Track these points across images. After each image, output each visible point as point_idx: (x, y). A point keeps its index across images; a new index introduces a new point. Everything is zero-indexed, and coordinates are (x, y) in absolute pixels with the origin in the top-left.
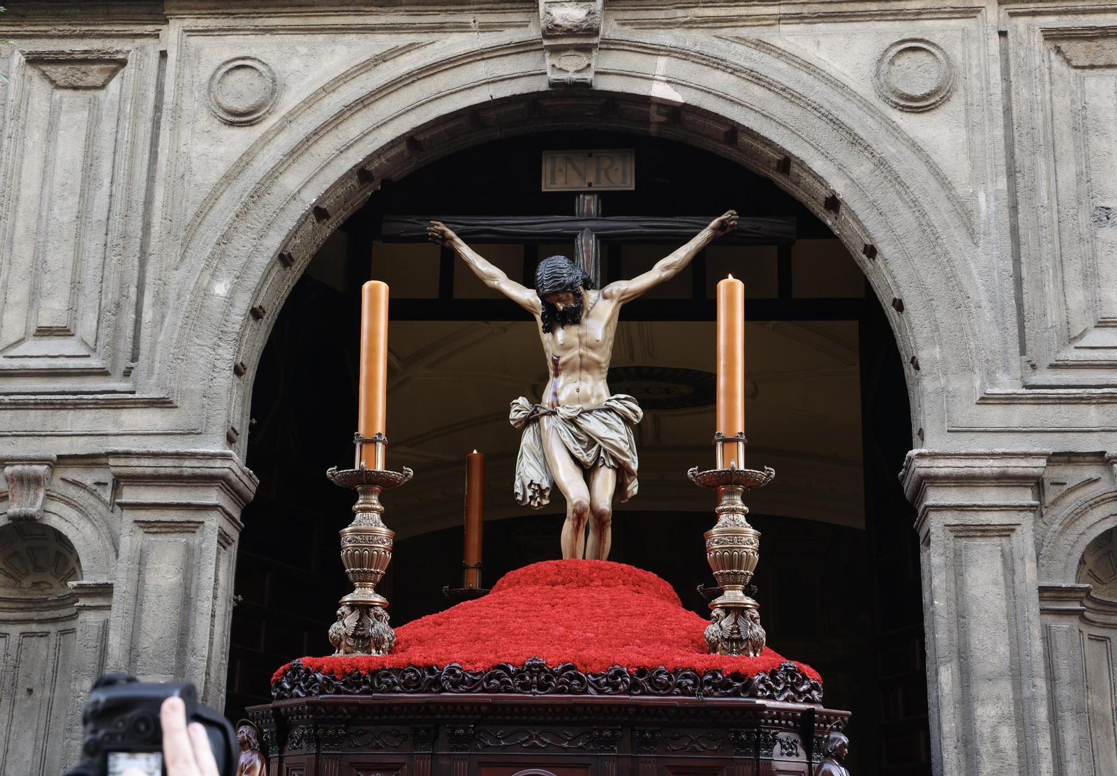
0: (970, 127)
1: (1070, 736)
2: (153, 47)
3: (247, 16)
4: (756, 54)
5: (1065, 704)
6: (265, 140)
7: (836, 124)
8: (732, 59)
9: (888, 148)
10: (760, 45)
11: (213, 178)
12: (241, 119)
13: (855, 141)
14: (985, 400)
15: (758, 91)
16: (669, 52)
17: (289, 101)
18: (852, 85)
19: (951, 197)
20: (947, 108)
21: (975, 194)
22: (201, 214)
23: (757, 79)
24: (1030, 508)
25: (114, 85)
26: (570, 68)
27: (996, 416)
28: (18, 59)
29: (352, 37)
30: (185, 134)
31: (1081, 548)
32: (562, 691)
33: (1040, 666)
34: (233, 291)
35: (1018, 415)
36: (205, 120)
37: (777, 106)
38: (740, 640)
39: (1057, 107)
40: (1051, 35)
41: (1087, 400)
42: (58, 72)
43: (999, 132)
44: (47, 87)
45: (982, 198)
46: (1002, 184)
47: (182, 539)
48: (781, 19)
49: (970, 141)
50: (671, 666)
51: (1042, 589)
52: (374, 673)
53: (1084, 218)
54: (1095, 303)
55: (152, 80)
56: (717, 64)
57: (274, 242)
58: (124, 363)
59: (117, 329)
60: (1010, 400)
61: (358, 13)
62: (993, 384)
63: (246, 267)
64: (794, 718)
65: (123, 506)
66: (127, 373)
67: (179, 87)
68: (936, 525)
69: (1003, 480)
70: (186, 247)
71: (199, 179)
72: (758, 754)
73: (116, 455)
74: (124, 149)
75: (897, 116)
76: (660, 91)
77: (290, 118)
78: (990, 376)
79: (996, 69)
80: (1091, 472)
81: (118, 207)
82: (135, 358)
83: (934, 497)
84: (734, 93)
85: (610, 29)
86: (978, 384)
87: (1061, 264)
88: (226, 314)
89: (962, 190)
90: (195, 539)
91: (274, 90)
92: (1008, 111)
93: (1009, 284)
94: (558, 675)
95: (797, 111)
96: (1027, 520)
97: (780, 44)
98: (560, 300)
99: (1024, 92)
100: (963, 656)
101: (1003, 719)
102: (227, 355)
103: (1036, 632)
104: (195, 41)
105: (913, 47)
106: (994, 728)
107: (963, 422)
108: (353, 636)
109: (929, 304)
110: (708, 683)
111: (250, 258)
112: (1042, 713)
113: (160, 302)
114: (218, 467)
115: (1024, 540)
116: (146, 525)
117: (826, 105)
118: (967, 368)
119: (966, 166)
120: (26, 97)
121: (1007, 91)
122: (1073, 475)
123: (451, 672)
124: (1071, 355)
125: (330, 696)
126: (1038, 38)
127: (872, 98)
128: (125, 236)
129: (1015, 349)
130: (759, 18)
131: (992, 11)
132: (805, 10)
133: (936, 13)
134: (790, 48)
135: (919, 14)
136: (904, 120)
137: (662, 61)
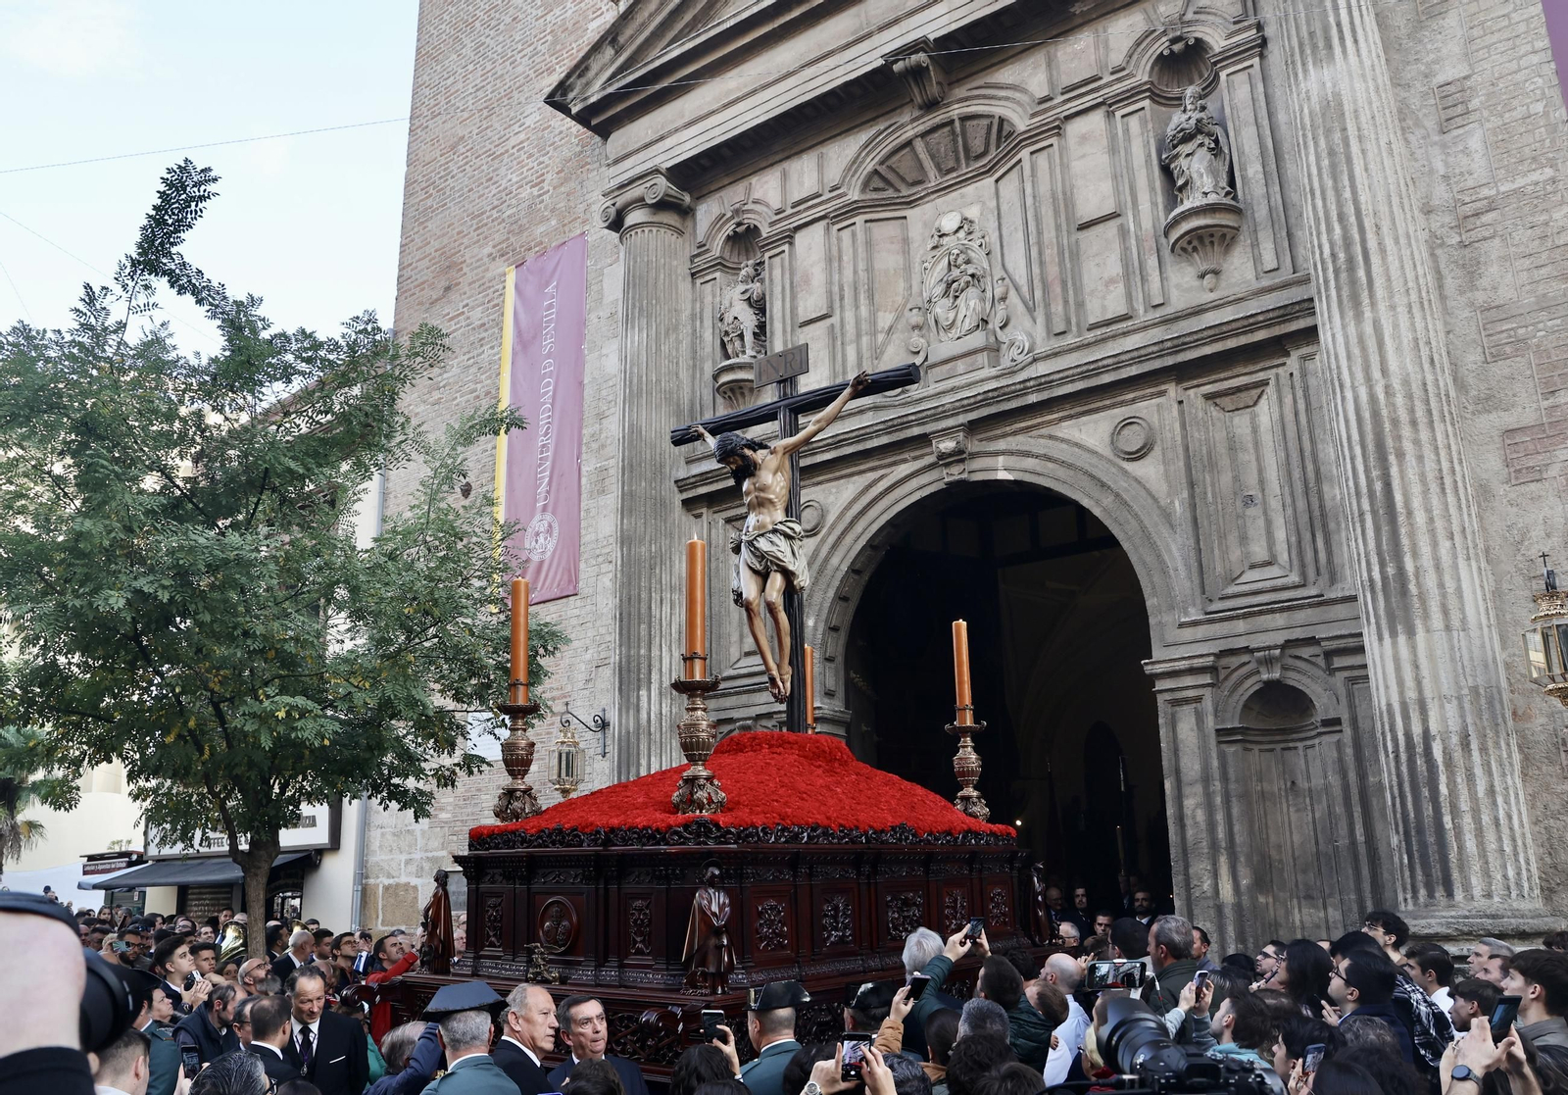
0: (1165, 462)
1: (1235, 811)
4: (1050, 443)
5: (1233, 793)
6: (823, 541)
7: (1092, 477)
8: (1035, 450)
9: (1121, 485)
10: (1051, 437)
13: (1103, 485)
14: (1181, 626)
15: (1050, 465)
16: (1003, 453)
17: (831, 519)
18: (1100, 450)
19: (1159, 507)
20: (1152, 454)
21: (1172, 502)
23: (1048, 458)
24: (1208, 685)
26: (955, 473)
27: (1188, 634)
28: (722, 522)
29: (856, 478)
31: (1241, 703)
33: (1218, 775)
34: (816, 623)
35: (1201, 632)
37: (1061, 472)
39: (1218, 439)
41: (1237, 617)
43: (1181, 464)
45: (1177, 504)
46: (1185, 494)
48: (1061, 420)
49: (1166, 471)
51: (1217, 731)
53: (1239, 504)
54: (1247, 555)
56: (1027, 454)
57: (831, 593)
60: (1195, 623)
61: (856, 465)
62: (1186, 616)
63: (820, 609)
68: (1160, 699)
69: (1192, 671)
75: (1125, 465)
76: (1002, 475)
78: (1184, 611)
79: (1177, 425)
80: (1245, 658)
83: (1160, 685)
84: (1039, 469)
85: (972, 447)
86: (1178, 617)
87: (1223, 537)
88: (814, 635)
89: (1165, 502)
91: (823, 516)
92: (1187, 449)
95: (1072, 473)
96: (1207, 693)
97: (1060, 435)
99: (1196, 435)
100: (1177, 772)
101: (1197, 806)
103: (1214, 755)
105: (1128, 423)
106: (1194, 811)
107: (1170, 639)
109: (1149, 575)
111: (821, 604)
112: (1218, 800)
115: (1208, 704)
117: (1086, 467)
118: (1172, 608)
119: (1165, 487)
121: (1185, 437)
122: (1234, 661)
124: (1232, 590)
126: (1200, 402)
127: (1111, 456)
129: (1198, 592)
130: (1050, 422)
131: (1172, 390)
132: (1072, 412)
133: (1143, 398)
134: (1066, 437)
135: (1133, 401)
136: (1129, 466)
137: (1001, 459)
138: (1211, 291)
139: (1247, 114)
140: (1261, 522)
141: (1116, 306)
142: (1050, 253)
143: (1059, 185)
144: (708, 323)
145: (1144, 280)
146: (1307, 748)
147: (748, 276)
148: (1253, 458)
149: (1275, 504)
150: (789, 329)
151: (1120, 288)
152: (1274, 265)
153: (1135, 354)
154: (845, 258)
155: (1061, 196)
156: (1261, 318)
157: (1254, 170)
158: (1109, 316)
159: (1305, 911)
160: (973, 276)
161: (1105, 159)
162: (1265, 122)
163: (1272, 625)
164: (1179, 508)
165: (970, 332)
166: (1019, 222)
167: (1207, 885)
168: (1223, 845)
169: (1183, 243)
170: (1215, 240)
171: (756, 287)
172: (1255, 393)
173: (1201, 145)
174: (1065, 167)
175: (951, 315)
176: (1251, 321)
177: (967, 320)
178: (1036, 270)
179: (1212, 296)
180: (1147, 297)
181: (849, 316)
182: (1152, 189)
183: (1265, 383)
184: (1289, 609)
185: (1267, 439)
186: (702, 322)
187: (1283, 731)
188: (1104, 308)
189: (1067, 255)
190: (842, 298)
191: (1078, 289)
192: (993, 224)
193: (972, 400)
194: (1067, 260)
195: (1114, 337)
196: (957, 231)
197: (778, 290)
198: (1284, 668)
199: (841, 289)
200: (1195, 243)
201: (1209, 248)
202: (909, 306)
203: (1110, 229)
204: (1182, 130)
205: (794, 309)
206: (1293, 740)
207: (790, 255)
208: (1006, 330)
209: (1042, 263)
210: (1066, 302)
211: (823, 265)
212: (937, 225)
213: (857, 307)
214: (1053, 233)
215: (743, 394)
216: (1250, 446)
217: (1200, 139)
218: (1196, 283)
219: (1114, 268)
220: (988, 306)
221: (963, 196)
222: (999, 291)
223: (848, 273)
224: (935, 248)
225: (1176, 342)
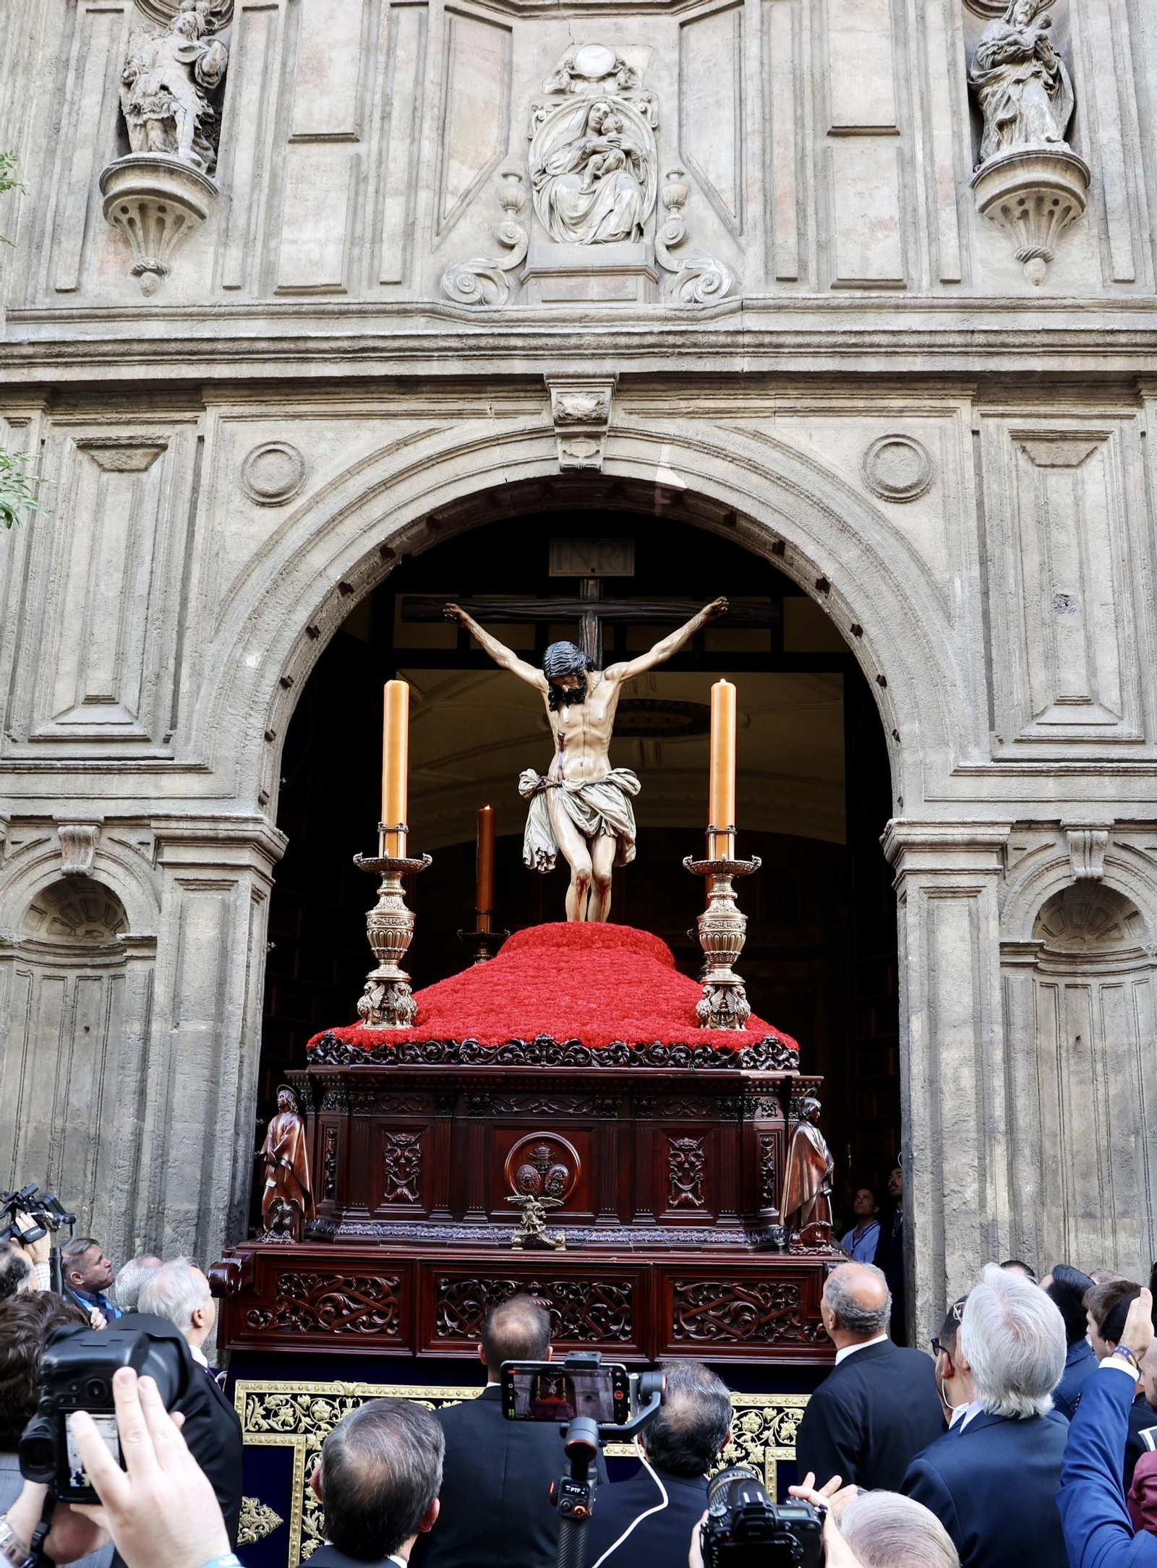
0: (947, 518)
1: (1021, 1075)
2: (191, 433)
3: (279, 403)
4: (753, 444)
5: (1018, 1047)
6: (294, 520)
7: (828, 512)
8: (731, 448)
9: (874, 535)
10: (757, 435)
11: (245, 556)
12: (271, 500)
13: (844, 528)
14: (958, 772)
15: (755, 479)
16: (673, 440)
18: (841, 475)
19: (931, 583)
20: (926, 500)
21: (951, 580)
22: (234, 590)
23: (755, 468)
24: (995, 872)
25: (156, 468)
26: (580, 454)
27: (967, 787)
28: (70, 445)
29: (376, 423)
30: (220, 514)
31: (1037, 907)
32: (568, 1064)
33: (998, 1015)
34: (263, 664)
35: (988, 786)
36: (238, 501)
37: (773, 494)
38: (728, 1013)
39: (1023, 501)
40: (1017, 436)
41: (1046, 773)
42: (105, 457)
43: (973, 524)
44: (96, 470)
45: (957, 584)
46: (976, 571)
47: (218, 896)
49: (947, 531)
50: (666, 1040)
51: (1003, 945)
52: (398, 1046)
53: (1046, 605)
54: (1055, 683)
55: (190, 463)
56: (717, 452)
57: (301, 617)
58: (164, 730)
59: (157, 698)
60: (980, 772)
61: (381, 400)
62: (966, 758)
63: (275, 640)
64: (774, 1086)
65: (163, 864)
66: (167, 740)
67: (215, 470)
69: (972, 846)
70: (220, 621)
71: (232, 556)
72: (741, 1118)
73: (157, 817)
74: (164, 528)
75: (881, 506)
76: (664, 477)
77: (317, 500)
78: (963, 750)
79: (970, 465)
80: (1048, 837)
81: (158, 583)
82: (173, 726)
83: (910, 861)
84: (733, 480)
85: (618, 417)
86: (951, 758)
87: (1025, 647)
88: (257, 685)
89: (940, 576)
90: (230, 896)
91: (303, 473)
92: (980, 504)
93: (981, 665)
94: (566, 1049)
95: (791, 499)
96: (991, 882)
97: (775, 435)
98: (565, 683)
99: (995, 487)
100: (932, 1005)
101: (964, 1061)
102: (258, 723)
103: (996, 983)
104: (230, 426)
105: (897, 442)
106: (956, 1069)
107: (938, 792)
108: (380, 1008)
109: (909, 683)
110: (699, 1056)
111: (279, 632)
112: (998, 1055)
113: (197, 673)
114: (250, 830)
115: (989, 901)
116: (185, 882)
117: (818, 495)
118: (943, 742)
119: (943, 553)
120: (76, 480)
121: (980, 486)
122: (1032, 840)
123: (468, 1046)
124: (1034, 731)
125: (359, 1065)
126: (1006, 437)
127: (859, 487)
128: (164, 610)
129: (985, 725)
130: (757, 411)
131: (966, 411)
132: (799, 404)
133: (916, 412)
134: (784, 440)
135: (901, 412)
136: (889, 510)
137: (666, 449)
138: (1037, 283)
139: (1103, 56)
140: (1079, 638)
141: (884, 264)
142: (783, 155)
143: (807, 58)
144: (93, 82)
145: (933, 238)
146: (1105, 987)
147: (195, 27)
148: (1074, 543)
149: (1102, 616)
150: (270, 140)
151: (894, 239)
152: (1128, 275)
153: (926, 339)
154: (401, 53)
155: (807, 76)
156: (1122, 339)
157: (1109, 135)
158: (872, 275)
159: (1083, 1236)
160: (628, 153)
161: (886, 45)
162: (1129, 77)
163: (1098, 794)
164: (963, 589)
165: (614, 238)
166: (728, 93)
167: (970, 1192)
168: (1002, 1127)
169: (1011, 200)
170: (1058, 210)
171: (210, 55)
172: (1085, 447)
173: (1036, 75)
174: (819, 37)
175: (584, 204)
176: (1109, 339)
177: (613, 219)
178: (753, 172)
179: (1036, 291)
180: (935, 266)
181: (398, 149)
182: (955, 113)
183: (1102, 437)
184: (1126, 772)
185: (1097, 520)
186: (80, 75)
187: (1072, 958)
188: (865, 261)
189: (810, 165)
190: (386, 117)
191: (824, 222)
192: (666, 89)
193: (636, 340)
194: (810, 173)
195: (879, 307)
196: (603, 78)
197: (254, 66)
198: (1107, 862)
199: (387, 101)
200: (1030, 205)
201: (1044, 220)
202: (503, 169)
203: (886, 147)
204: (1015, 43)
205: (283, 111)
206: (1084, 974)
207: (288, 17)
208: (679, 253)
209: (765, 166)
210: (801, 235)
211: (354, 50)
212: (568, 56)
213: (414, 137)
214: (790, 126)
215: (161, 222)
216: (1070, 523)
217: (1034, 66)
218: (1015, 266)
219: (886, 204)
220: (648, 207)
221: (619, 29)
222: (672, 190)
223: (404, 81)
224: (560, 92)
225: (993, 339)
